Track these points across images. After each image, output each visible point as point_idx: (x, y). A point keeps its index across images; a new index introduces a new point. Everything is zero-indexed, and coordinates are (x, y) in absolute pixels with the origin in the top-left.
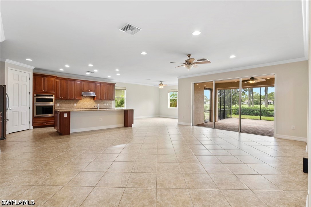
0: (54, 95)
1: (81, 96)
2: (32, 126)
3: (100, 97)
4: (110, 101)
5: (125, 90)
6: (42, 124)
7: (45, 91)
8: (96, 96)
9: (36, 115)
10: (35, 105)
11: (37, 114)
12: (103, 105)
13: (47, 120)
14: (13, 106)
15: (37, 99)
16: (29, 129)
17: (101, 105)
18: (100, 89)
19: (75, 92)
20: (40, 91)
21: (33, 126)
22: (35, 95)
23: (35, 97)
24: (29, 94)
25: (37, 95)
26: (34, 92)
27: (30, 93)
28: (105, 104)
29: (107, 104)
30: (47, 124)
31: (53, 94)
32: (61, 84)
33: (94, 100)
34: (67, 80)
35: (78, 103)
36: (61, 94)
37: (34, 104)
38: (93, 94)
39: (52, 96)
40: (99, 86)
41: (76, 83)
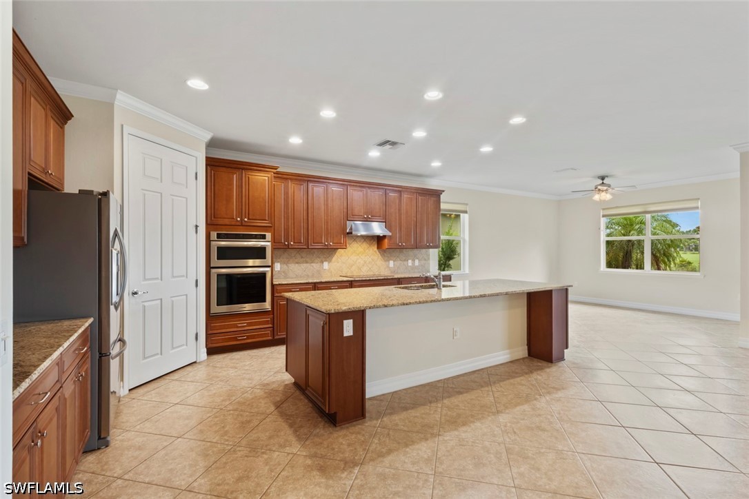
0: (269, 235)
1: (345, 237)
2: (205, 349)
3: (400, 237)
4: (424, 250)
5: (465, 212)
6: (235, 339)
7: (242, 220)
8: (388, 233)
9: (216, 309)
10: (213, 271)
11: (218, 304)
12: (405, 263)
13: (249, 324)
14: (145, 279)
15: (220, 249)
16: (195, 362)
17: (398, 263)
18: (400, 210)
19: (327, 222)
20: (227, 221)
21: (206, 347)
22: (214, 235)
23: (213, 243)
24: (197, 232)
25: (219, 236)
26: (210, 225)
27: (197, 226)
28: (410, 263)
29: (417, 262)
30: (248, 338)
31: (266, 228)
32: (286, 193)
33: (378, 248)
34: (304, 181)
35: (334, 259)
36: (287, 231)
37: (209, 268)
38: (377, 229)
39: (264, 237)
40: (397, 201)
41: (330, 191)
